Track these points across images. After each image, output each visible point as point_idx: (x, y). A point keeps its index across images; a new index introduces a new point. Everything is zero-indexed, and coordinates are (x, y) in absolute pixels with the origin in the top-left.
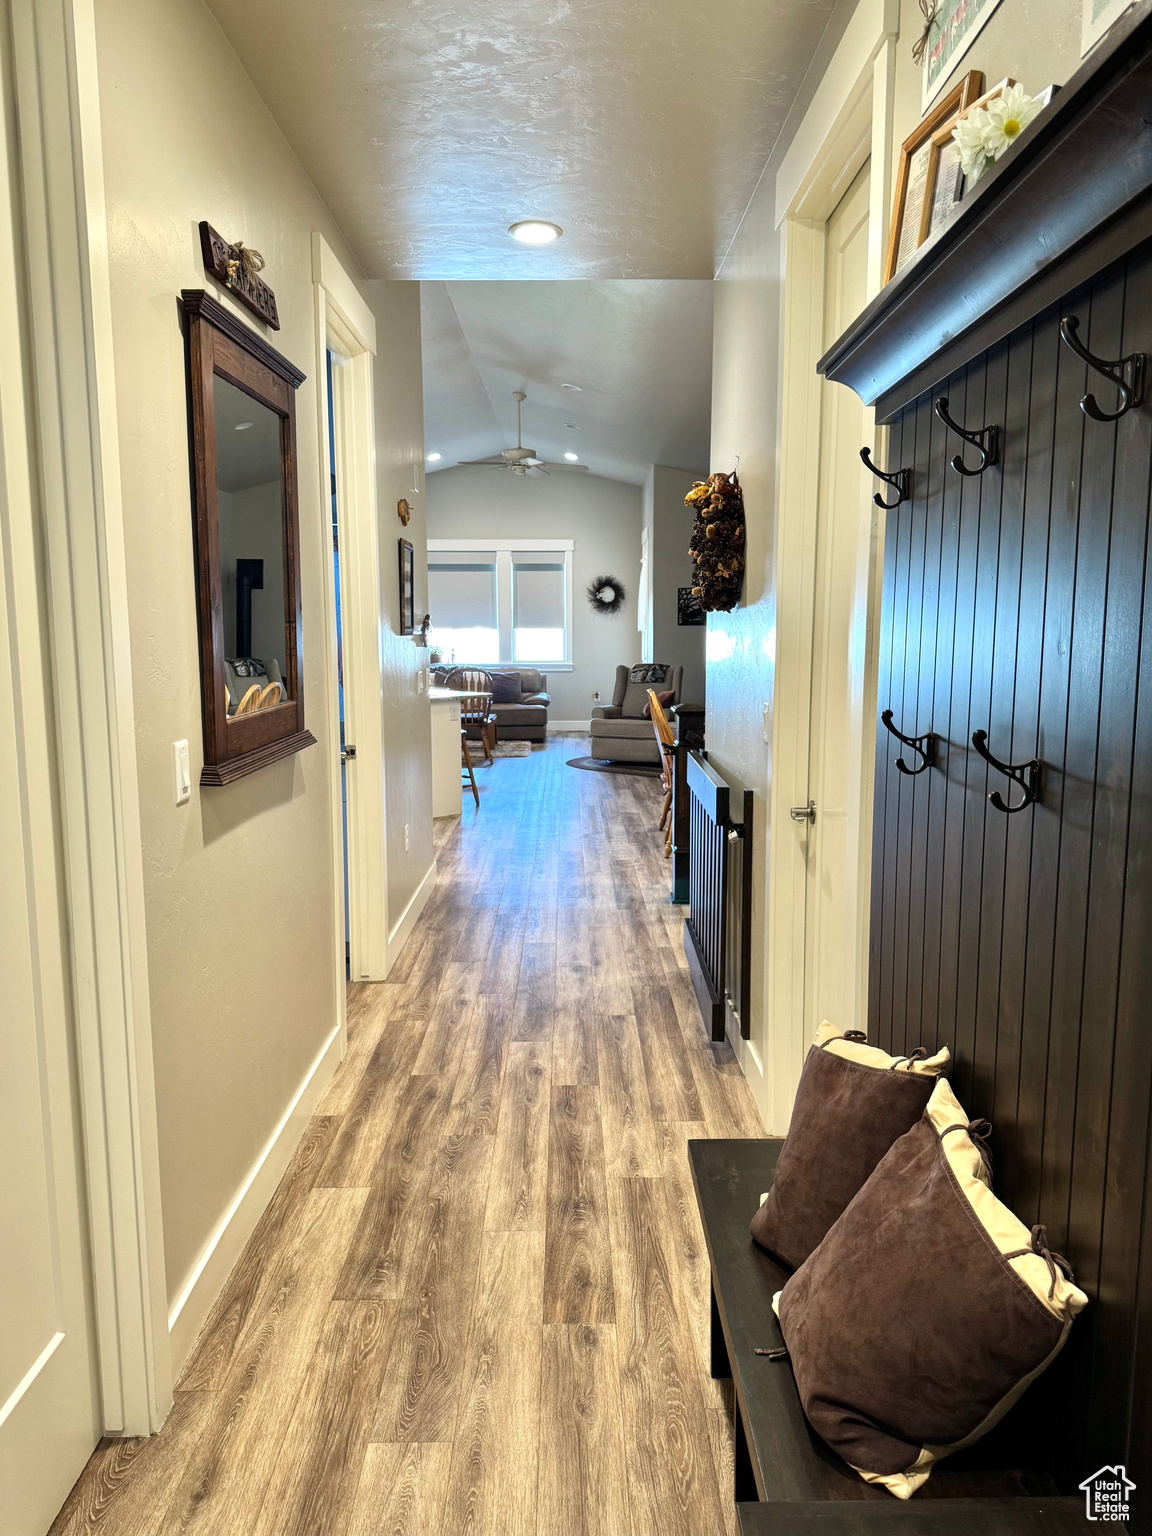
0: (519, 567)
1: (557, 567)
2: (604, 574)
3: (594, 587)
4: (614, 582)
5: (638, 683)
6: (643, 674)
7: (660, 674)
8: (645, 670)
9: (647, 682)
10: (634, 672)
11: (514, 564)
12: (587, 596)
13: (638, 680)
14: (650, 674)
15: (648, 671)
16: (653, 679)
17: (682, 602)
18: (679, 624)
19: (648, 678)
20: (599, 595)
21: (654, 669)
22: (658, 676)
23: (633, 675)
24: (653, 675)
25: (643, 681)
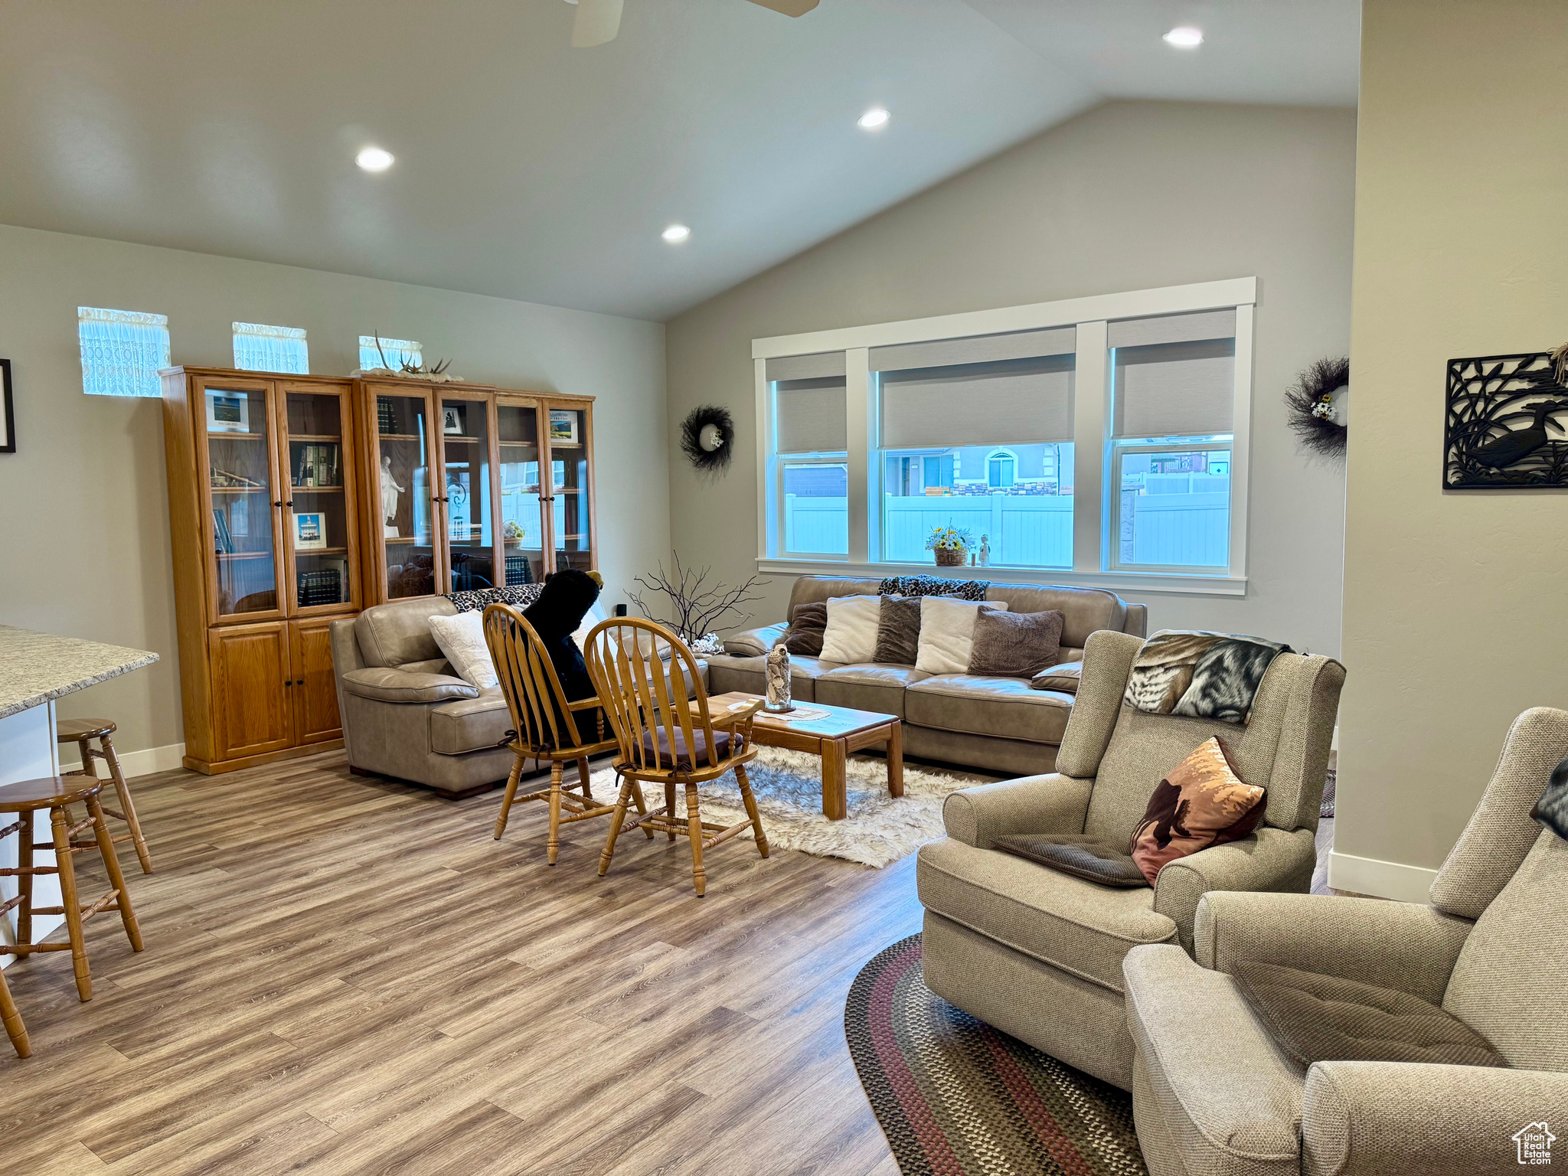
0: (1129, 355)
1: (1223, 346)
2: (1335, 356)
3: (1307, 388)
5: (1150, 712)
6: (1174, 681)
7: (1233, 691)
8: (1182, 664)
9: (1183, 715)
10: (1143, 670)
11: (1118, 350)
12: (1285, 412)
13: (1152, 700)
14: (1198, 683)
15: (1192, 671)
16: (1206, 705)
17: (1458, 408)
18: (1447, 486)
19: (1186, 699)
20: (1319, 409)
21: (1218, 667)
22: (1223, 699)
23: (1137, 678)
24: (1205, 692)
25: (1170, 710)
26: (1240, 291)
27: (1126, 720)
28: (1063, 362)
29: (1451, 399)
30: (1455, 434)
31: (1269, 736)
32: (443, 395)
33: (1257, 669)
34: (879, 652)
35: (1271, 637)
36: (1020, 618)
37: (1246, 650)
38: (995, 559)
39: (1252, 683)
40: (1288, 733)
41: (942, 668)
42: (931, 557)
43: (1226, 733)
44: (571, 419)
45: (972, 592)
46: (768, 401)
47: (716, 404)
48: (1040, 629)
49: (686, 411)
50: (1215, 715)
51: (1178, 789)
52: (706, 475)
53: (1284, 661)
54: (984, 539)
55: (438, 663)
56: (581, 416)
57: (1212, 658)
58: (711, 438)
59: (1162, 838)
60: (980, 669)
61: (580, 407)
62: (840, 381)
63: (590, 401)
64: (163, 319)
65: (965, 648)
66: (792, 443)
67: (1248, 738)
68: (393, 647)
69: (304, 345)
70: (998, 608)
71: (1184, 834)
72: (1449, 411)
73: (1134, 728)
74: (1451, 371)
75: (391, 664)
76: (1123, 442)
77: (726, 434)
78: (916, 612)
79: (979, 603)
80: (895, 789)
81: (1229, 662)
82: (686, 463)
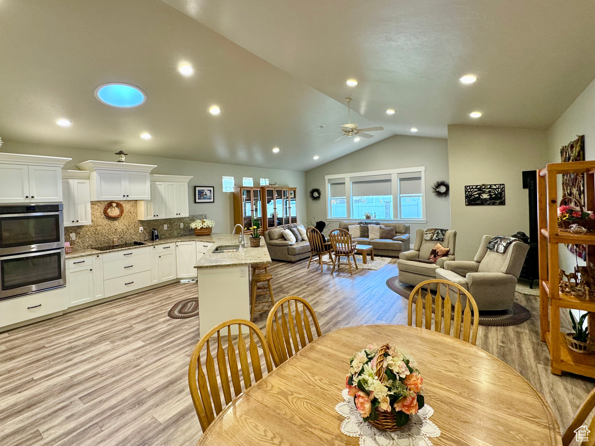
0: (402, 180)
1: (419, 178)
2: (440, 180)
3: (435, 186)
4: (445, 183)
5: (428, 240)
6: (431, 236)
7: (441, 236)
8: (432, 233)
9: (433, 240)
10: (426, 234)
11: (399, 179)
12: (432, 190)
13: (428, 238)
14: (435, 235)
15: (434, 234)
16: (437, 238)
17: (467, 193)
18: (466, 205)
19: (433, 238)
20: (438, 190)
21: (438, 233)
22: (440, 237)
23: (425, 235)
24: (437, 236)
25: (431, 239)
26: (422, 169)
27: (424, 242)
28: (389, 180)
29: (466, 192)
30: (467, 197)
31: (447, 242)
32: (276, 189)
33: (444, 233)
34: (361, 235)
35: (445, 228)
36: (388, 228)
37: (442, 230)
38: (377, 218)
39: (444, 235)
40: (450, 241)
41: (374, 238)
42: (364, 217)
43: (441, 242)
44: (293, 192)
45: (377, 224)
46: (328, 187)
47: (317, 188)
48: (392, 230)
49: (310, 189)
50: (439, 240)
51: (436, 250)
52: (315, 202)
53: (447, 232)
54: (375, 213)
55: (283, 239)
56: (295, 192)
57: (437, 232)
58: (316, 194)
59: (435, 257)
60: (381, 238)
61: (294, 190)
62: (344, 183)
63: (296, 188)
64: (233, 178)
65: (378, 235)
66: (333, 195)
67: (444, 243)
68: (276, 237)
69: (252, 181)
70: (383, 226)
71: (438, 256)
72: (466, 194)
73: (425, 243)
74: (465, 188)
75: (277, 239)
76: (401, 195)
77: (319, 194)
78: (368, 228)
79: (379, 226)
80: (372, 259)
81: (439, 232)
82: (310, 200)
